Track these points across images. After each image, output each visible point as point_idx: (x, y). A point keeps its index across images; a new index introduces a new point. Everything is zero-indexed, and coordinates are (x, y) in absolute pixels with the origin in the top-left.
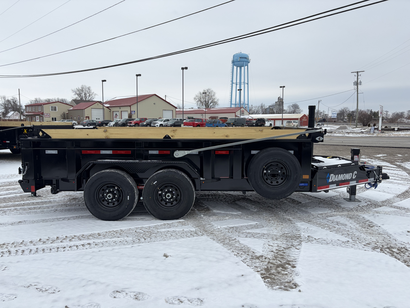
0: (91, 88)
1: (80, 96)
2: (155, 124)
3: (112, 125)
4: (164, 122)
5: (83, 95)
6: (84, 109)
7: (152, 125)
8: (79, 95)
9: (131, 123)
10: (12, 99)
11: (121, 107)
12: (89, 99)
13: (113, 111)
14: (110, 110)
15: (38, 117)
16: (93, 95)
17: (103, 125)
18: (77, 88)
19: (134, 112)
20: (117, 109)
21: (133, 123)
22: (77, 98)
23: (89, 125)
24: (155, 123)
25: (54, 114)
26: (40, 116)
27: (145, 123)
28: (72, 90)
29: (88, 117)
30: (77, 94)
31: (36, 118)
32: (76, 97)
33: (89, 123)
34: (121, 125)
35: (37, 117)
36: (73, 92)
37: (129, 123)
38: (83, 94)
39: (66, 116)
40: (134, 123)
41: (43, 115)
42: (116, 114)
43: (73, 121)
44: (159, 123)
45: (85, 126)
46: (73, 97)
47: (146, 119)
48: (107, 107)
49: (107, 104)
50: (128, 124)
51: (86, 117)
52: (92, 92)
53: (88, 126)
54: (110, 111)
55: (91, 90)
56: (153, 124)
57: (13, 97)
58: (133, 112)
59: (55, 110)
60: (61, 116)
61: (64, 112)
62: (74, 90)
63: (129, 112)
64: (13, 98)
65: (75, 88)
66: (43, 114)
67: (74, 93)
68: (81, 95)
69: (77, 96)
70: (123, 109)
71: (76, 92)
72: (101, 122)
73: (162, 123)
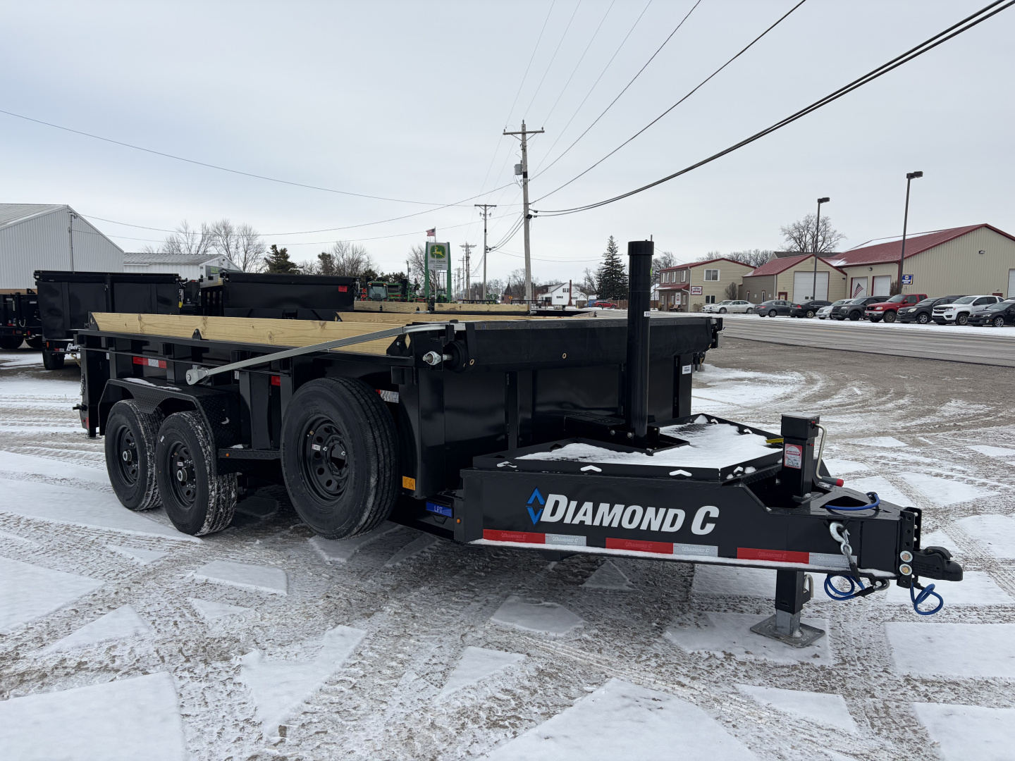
0: (828, 221)
1: (800, 242)
2: (943, 313)
3: (826, 313)
4: (974, 304)
5: (808, 238)
6: (777, 274)
7: (933, 314)
8: (799, 240)
9: (873, 308)
10: (664, 258)
11: (872, 266)
12: (823, 247)
13: (852, 278)
14: (846, 274)
15: (679, 294)
16: (833, 239)
17: (806, 313)
18: (794, 225)
19: (910, 279)
20: (864, 272)
21: (878, 308)
22: (792, 247)
23: (773, 313)
24: (945, 308)
25: (711, 288)
26: (684, 293)
27: (912, 310)
28: (782, 229)
29: (785, 294)
30: (794, 238)
31: (676, 298)
32: (790, 245)
33: (774, 308)
34: (848, 313)
35: (677, 294)
36: (785, 234)
37: (868, 309)
38: (809, 236)
39: (737, 292)
40: (881, 308)
41: (688, 289)
42: (859, 285)
43: (747, 303)
44: (956, 308)
45: (764, 316)
46: (784, 245)
47: (924, 297)
48: (837, 268)
49: (840, 259)
50: (866, 312)
51: (780, 294)
52: (831, 231)
53: (770, 316)
54: (844, 276)
55: (828, 225)
56: (935, 312)
57: (665, 253)
58: (907, 277)
59: (715, 278)
60: (727, 292)
61: (733, 283)
62: (786, 228)
63: (895, 279)
64: (665, 256)
65: (791, 224)
66: (687, 287)
67: (787, 235)
68: (804, 240)
69: (792, 241)
70: (878, 271)
71: (790, 233)
72: (801, 306)
73: (968, 308)
